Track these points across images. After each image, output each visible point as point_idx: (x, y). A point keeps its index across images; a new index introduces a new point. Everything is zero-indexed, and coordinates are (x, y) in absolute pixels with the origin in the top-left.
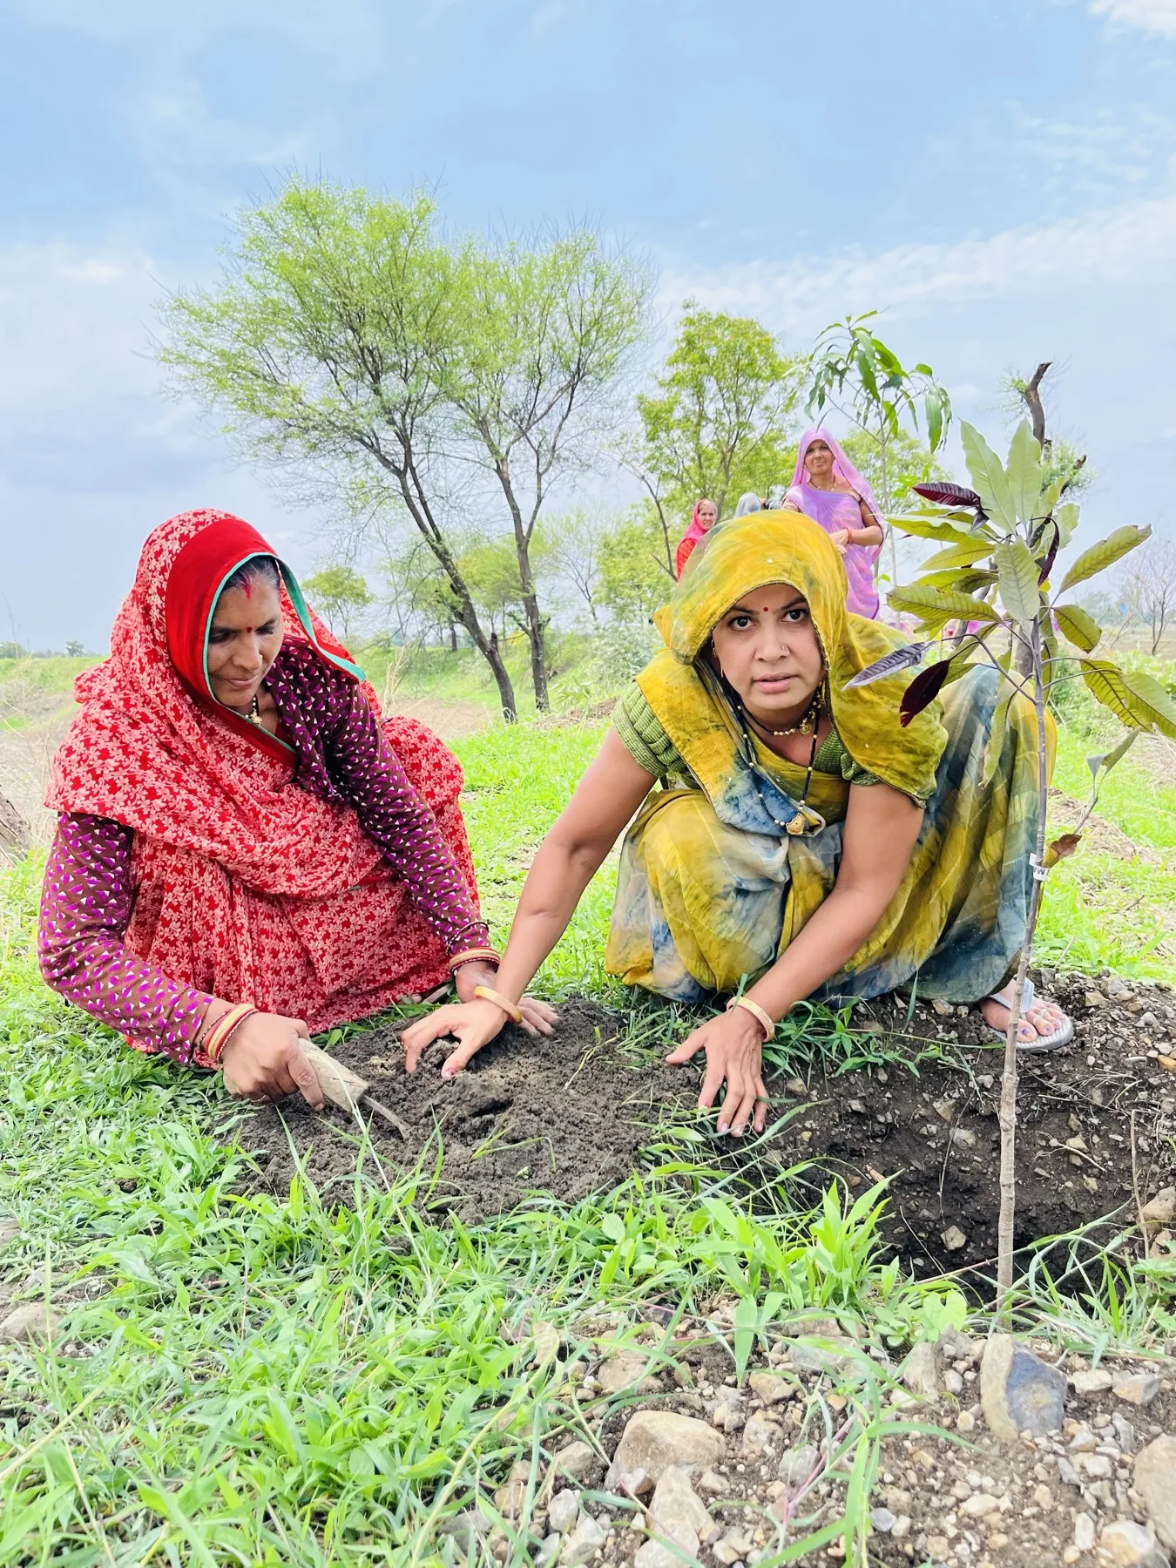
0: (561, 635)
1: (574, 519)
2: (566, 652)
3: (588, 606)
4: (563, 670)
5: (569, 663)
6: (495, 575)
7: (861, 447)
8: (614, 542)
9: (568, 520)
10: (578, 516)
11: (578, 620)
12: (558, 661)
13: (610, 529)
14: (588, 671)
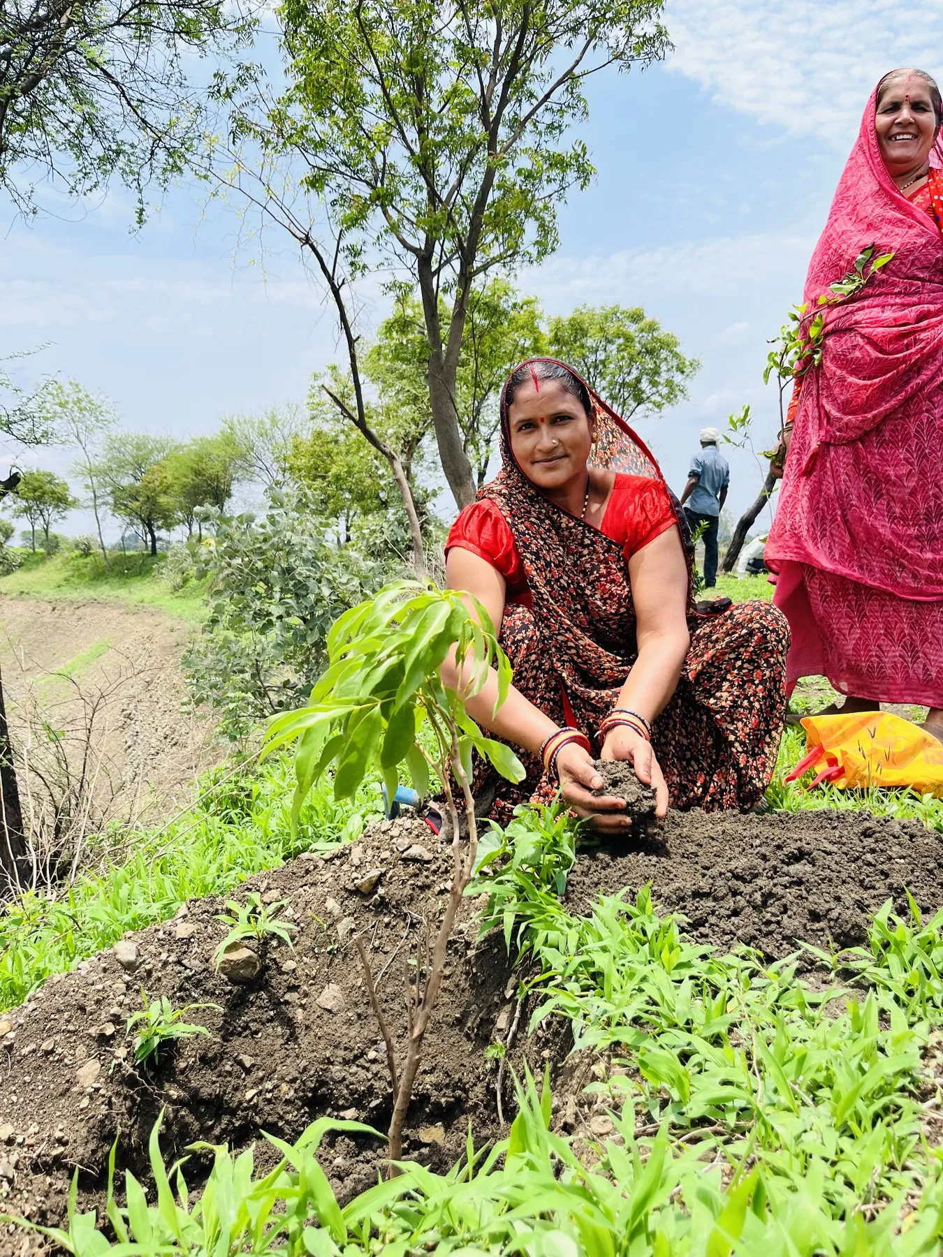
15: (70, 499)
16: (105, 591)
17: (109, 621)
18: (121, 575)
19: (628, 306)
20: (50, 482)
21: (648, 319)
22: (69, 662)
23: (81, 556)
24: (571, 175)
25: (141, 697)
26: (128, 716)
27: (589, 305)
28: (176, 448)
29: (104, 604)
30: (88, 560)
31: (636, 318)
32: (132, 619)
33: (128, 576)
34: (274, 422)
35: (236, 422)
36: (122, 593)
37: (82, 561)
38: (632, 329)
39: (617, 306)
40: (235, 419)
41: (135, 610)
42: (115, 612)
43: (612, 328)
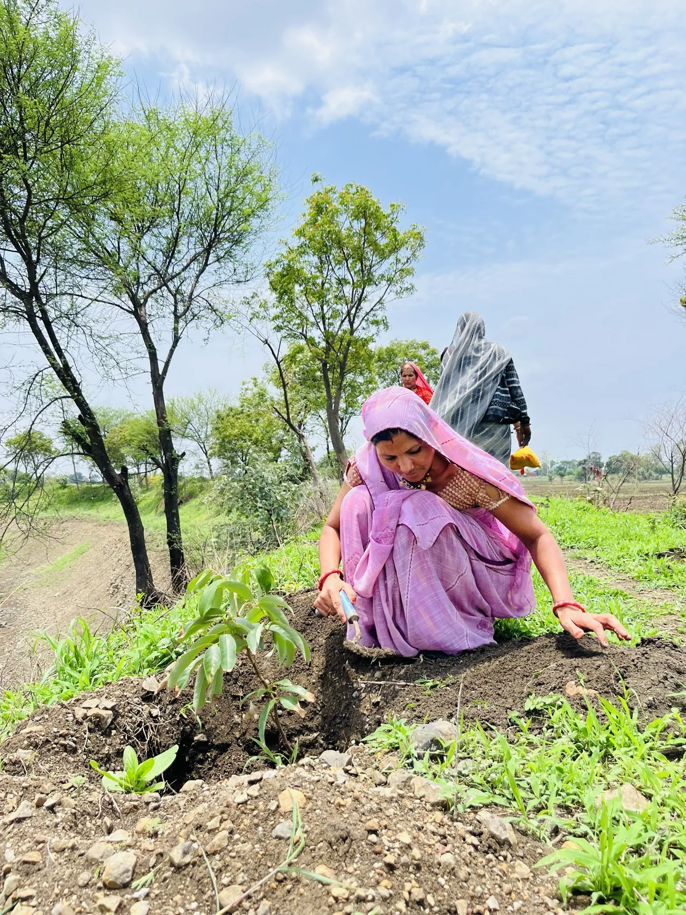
0: (184, 478)
1: (196, 401)
2: (189, 487)
3: (205, 458)
4: (187, 500)
5: (192, 496)
6: (141, 437)
7: (400, 351)
8: (224, 414)
9: (192, 401)
10: (199, 399)
11: (197, 467)
12: (183, 494)
13: (221, 408)
14: (205, 501)
15: (53, 449)
16: (80, 511)
17: (86, 531)
18: (89, 500)
19: (420, 340)
20: (40, 438)
21: (432, 347)
22: (59, 558)
23: (60, 488)
24: (382, 327)
25: (124, 575)
26: (116, 587)
27: (399, 339)
28: (128, 416)
29: (81, 520)
30: (66, 490)
31: (425, 347)
32: (104, 529)
33: (94, 501)
34: (201, 401)
35: (176, 401)
36: (93, 512)
37: (61, 491)
38: (422, 353)
39: (415, 340)
40: (176, 398)
41: (105, 523)
42: (90, 525)
43: (412, 351)
